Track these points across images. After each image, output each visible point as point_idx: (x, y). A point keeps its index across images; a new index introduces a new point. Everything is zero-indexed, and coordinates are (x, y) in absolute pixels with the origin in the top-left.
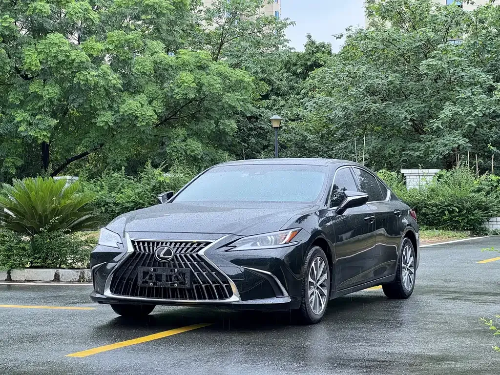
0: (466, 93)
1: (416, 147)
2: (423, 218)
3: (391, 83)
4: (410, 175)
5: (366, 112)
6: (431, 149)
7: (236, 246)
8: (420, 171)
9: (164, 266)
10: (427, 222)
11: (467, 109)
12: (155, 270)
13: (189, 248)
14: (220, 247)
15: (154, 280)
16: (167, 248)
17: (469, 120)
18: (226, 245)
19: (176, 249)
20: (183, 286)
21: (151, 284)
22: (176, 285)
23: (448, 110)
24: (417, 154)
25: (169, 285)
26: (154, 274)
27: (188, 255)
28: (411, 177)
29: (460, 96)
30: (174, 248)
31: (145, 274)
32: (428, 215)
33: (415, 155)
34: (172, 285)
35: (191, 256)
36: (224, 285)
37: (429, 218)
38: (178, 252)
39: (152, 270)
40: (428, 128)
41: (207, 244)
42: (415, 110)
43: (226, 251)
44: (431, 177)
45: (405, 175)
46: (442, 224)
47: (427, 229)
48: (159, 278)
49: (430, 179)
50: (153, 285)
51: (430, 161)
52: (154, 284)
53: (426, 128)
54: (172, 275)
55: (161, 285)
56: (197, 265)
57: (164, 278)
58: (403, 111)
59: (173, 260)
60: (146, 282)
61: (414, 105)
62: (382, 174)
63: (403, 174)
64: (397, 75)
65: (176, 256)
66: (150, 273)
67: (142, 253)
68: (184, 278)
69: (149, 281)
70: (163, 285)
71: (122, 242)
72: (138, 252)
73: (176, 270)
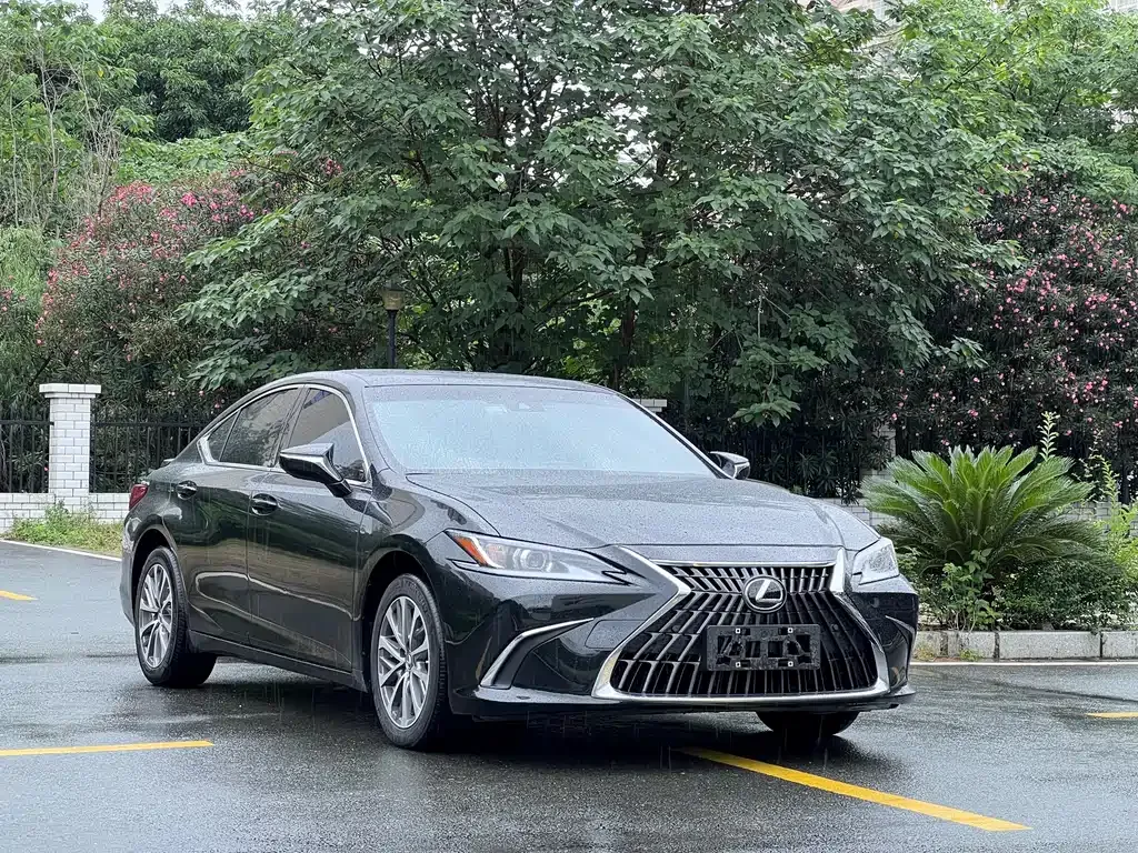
7: (861, 574)
9: (764, 621)
12: (743, 632)
14: (851, 578)
15: (743, 656)
16: (769, 581)
19: (784, 582)
20: (805, 666)
21: (738, 665)
22: (790, 664)
25: (777, 665)
26: (742, 641)
27: (812, 594)
31: (723, 641)
34: (783, 663)
35: (818, 595)
38: (791, 589)
39: (738, 631)
41: (828, 570)
43: (859, 584)
50: (743, 666)
52: (744, 663)
54: (782, 642)
55: (759, 664)
56: (824, 616)
57: (765, 649)
59: (783, 607)
60: (726, 660)
65: (789, 597)
66: (735, 639)
67: (712, 595)
68: (806, 647)
69: (733, 658)
70: (764, 664)
71: (626, 571)
72: (701, 593)
73: (790, 630)
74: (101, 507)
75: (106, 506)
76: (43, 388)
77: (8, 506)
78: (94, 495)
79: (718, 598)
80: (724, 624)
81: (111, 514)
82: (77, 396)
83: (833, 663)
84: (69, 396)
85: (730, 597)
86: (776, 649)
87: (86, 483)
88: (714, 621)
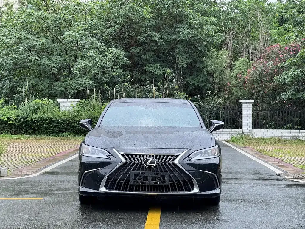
0: (90, 53)
1: (59, 85)
2: (72, 129)
3: (43, 44)
4: (62, 102)
5: (29, 62)
6: (69, 86)
7: (193, 157)
8: (69, 100)
9: (150, 171)
10: (75, 132)
11: (92, 63)
12: (142, 173)
13: (167, 159)
14: (185, 158)
15: (142, 180)
16: (152, 159)
17: (94, 70)
18: (187, 157)
19: (157, 159)
20: (164, 184)
21: (140, 183)
22: (158, 183)
23: (80, 63)
24: (61, 89)
25: (154, 183)
26: (142, 176)
27: (167, 163)
28: (63, 103)
29: (87, 55)
30: (156, 159)
31: (136, 176)
32: (76, 127)
33: (60, 90)
34: (156, 183)
35: (169, 164)
36: (188, 183)
37: (77, 129)
38: (159, 161)
39: (141, 173)
40: (66, 73)
41: (177, 156)
42: (58, 61)
43: (189, 160)
44: (75, 104)
45: (59, 102)
46: (84, 133)
47: (74, 136)
48: (146, 178)
49: (75, 105)
51: (69, 93)
52: (142, 183)
53: (64, 73)
54: (155, 177)
55: (147, 183)
56: (172, 170)
57: (150, 179)
58: (52, 62)
59: (156, 167)
60: (137, 182)
61: (57, 59)
62: (45, 101)
63: (58, 101)
64: (46, 39)
65: (158, 164)
66: (139, 176)
67: (133, 162)
68: (164, 178)
69: (139, 181)
70: (149, 183)
71: (112, 155)
72: (129, 162)
73: (158, 173)
74: (255, 133)
75: (257, 133)
76: (241, 101)
77: (230, 133)
78: (253, 130)
79: (134, 163)
80: (137, 171)
81: (258, 135)
82: (248, 103)
83: (177, 183)
84: (246, 103)
85: (138, 163)
86: (153, 179)
87: (251, 127)
88: (133, 170)
